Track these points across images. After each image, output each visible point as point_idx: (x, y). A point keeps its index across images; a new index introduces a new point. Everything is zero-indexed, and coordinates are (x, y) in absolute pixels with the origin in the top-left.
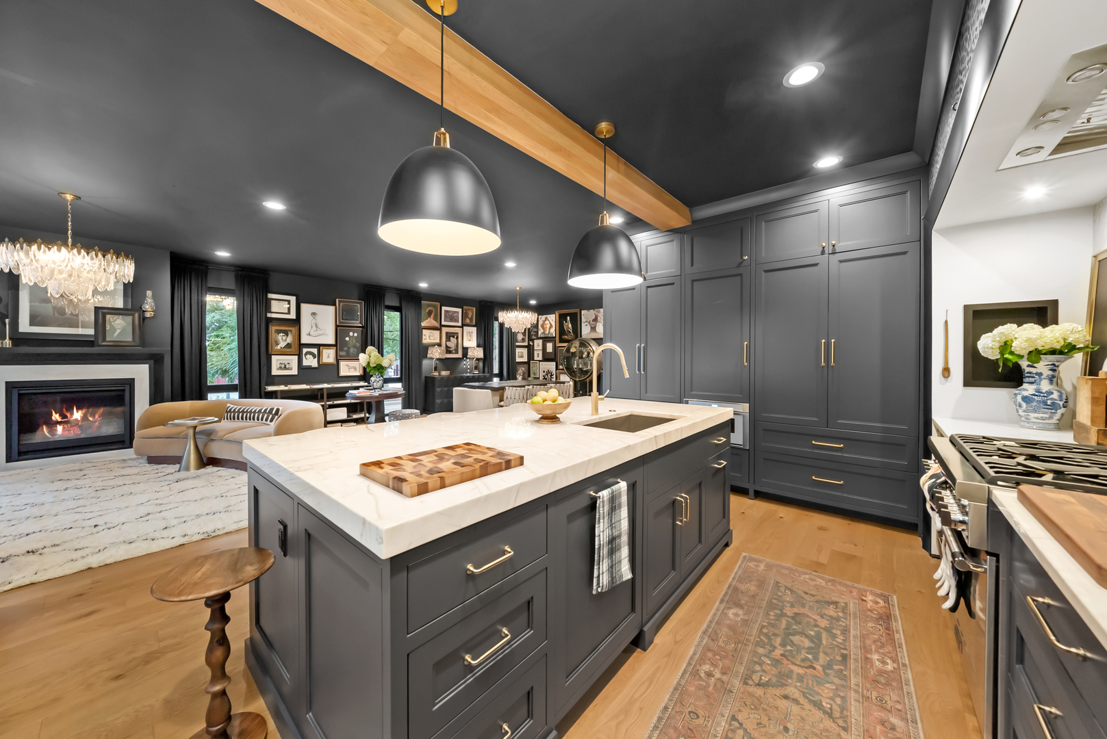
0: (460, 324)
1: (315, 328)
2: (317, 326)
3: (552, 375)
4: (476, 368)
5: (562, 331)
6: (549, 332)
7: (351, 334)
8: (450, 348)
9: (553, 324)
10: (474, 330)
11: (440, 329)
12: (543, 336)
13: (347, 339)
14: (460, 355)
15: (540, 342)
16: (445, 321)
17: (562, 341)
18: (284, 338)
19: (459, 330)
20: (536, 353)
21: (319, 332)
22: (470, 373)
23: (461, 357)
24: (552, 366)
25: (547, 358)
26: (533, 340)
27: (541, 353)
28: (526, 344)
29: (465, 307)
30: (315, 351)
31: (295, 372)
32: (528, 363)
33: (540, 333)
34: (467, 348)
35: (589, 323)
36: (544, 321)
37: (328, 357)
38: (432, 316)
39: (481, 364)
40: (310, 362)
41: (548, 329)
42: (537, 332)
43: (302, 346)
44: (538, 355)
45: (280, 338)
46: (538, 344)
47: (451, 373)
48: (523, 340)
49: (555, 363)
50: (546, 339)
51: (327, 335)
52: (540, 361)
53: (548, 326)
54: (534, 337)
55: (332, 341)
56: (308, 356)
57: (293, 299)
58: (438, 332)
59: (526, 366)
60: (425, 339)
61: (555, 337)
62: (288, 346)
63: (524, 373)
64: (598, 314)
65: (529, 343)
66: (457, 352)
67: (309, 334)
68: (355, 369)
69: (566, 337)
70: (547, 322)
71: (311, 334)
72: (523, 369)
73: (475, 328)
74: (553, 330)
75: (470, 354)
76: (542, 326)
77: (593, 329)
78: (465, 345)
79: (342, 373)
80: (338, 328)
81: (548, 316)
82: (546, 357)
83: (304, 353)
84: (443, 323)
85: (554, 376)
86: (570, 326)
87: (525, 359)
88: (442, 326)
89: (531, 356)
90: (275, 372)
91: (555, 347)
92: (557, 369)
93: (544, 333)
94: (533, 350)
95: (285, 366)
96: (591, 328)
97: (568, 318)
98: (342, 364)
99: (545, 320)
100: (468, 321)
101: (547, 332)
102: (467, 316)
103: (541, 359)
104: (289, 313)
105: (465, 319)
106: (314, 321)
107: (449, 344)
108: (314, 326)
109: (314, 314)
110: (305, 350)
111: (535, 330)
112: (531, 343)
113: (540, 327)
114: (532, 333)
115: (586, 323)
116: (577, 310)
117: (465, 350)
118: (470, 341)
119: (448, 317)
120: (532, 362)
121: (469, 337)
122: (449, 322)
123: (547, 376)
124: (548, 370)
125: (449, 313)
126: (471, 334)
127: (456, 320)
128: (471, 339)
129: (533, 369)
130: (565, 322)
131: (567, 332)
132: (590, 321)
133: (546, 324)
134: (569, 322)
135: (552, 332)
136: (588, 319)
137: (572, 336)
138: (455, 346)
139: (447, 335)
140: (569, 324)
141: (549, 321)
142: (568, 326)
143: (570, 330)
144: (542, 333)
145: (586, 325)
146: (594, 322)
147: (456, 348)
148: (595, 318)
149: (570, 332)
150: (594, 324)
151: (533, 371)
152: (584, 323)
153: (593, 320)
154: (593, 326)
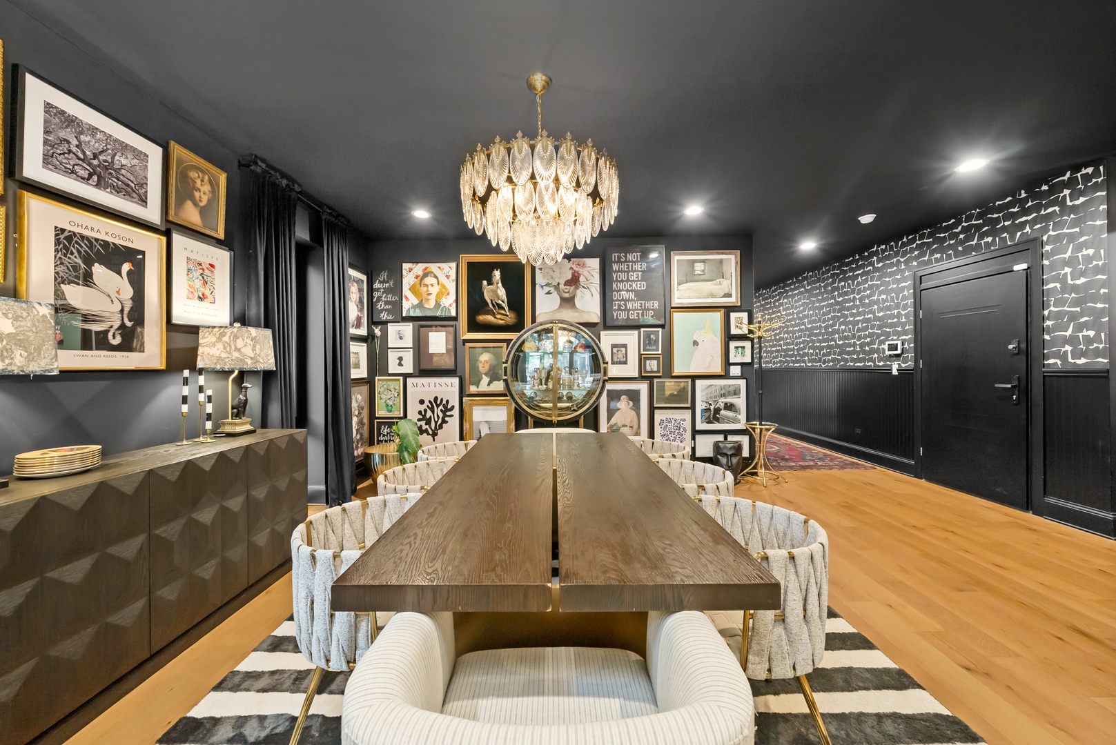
0: (153, 213)
3: (446, 409)
4: (240, 410)
5: (477, 304)
6: (438, 305)
8: (94, 318)
9: (451, 287)
10: (221, 259)
12: (418, 313)
14: (152, 354)
16: (48, 162)
17: (474, 326)
19: (151, 245)
22: (215, 433)
23: (159, 363)
24: (447, 388)
25: (425, 370)
26: (384, 324)
29: (177, 150)
32: (369, 382)
33: (406, 305)
34: (194, 330)
35: (557, 287)
36: (420, 278)
39: (254, 393)
41: (432, 298)
42: (397, 304)
47: (104, 454)
48: (359, 322)
49: (456, 381)
50: (424, 322)
52: (406, 376)
53: (434, 290)
54: (384, 316)
59: (365, 389)
61: (455, 319)
64: (581, 271)
65: (370, 330)
69: (490, 318)
70: (429, 280)
73: (227, 255)
74: (448, 302)
75: (210, 352)
76: (413, 289)
77: (568, 302)
81: (433, 267)
82: (425, 366)
84: (35, 169)
85: (456, 412)
86: (502, 292)
88: (18, 183)
89: (377, 364)
91: (457, 346)
92: (462, 392)
93: (420, 305)
94: (385, 348)
96: (562, 299)
97: (497, 274)
99: (426, 275)
100: (191, 215)
101: (431, 304)
102: (187, 193)
103: (410, 371)
105: (180, 203)
111: (391, 298)
112: (377, 332)
113: (406, 291)
114: (380, 306)
115: (547, 289)
118: (201, 299)
119: (70, 151)
120: (379, 380)
121: (198, 283)
122: (86, 180)
123: (433, 412)
124: (436, 399)
125: (83, 138)
126: (207, 272)
127: (128, 185)
128: (207, 293)
129: (383, 396)
130: (485, 283)
131: (491, 306)
132: (559, 284)
133: (427, 286)
134: (500, 284)
135: (447, 305)
136: (552, 278)
137: (507, 316)
138: (122, 311)
139: (65, 247)
140: (498, 287)
141: (436, 277)
142: (495, 292)
143: (500, 302)
144: (414, 307)
145: (549, 293)
146: (568, 287)
147: (129, 324)
148: (572, 278)
149: (501, 307)
150: (569, 292)
151: (383, 401)
152: (542, 287)
153: (568, 283)
154: (567, 295)
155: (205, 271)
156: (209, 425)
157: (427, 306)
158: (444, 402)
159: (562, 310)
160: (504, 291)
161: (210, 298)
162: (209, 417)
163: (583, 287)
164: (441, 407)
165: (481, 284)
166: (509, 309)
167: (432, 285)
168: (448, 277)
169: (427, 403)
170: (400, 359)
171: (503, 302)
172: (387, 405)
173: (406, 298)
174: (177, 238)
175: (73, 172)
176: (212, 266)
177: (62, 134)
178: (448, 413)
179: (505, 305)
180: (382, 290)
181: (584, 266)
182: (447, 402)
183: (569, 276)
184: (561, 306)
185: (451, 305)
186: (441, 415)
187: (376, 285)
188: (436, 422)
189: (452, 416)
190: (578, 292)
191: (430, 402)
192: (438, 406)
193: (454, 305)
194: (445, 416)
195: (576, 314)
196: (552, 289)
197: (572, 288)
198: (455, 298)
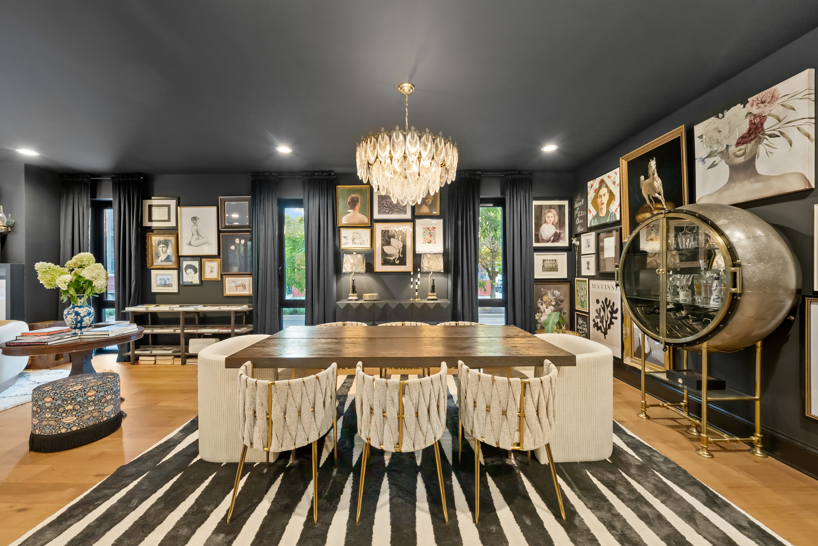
0: (408, 215)
1: (196, 236)
2: (198, 234)
3: (613, 312)
4: (433, 288)
5: (637, 204)
6: (608, 212)
7: (237, 241)
8: (391, 256)
9: (616, 192)
10: (438, 224)
11: (371, 227)
12: (596, 223)
13: (233, 248)
14: (409, 267)
15: (592, 236)
16: (379, 212)
18: (164, 249)
19: (407, 228)
20: (584, 260)
21: (201, 241)
23: (410, 269)
25: (602, 273)
26: (578, 236)
27: (592, 260)
28: (564, 243)
30: (196, 264)
31: (175, 289)
32: (570, 281)
33: (590, 217)
34: (420, 255)
35: (724, 154)
36: (597, 191)
37: (212, 271)
38: (357, 207)
40: (191, 277)
41: (605, 206)
42: (585, 218)
43: (181, 259)
44: (588, 266)
45: (160, 249)
46: (588, 242)
48: (557, 237)
50: (601, 230)
51: (210, 244)
52: (591, 278)
53: (606, 199)
54: (579, 229)
55: (214, 252)
56: (189, 271)
57: (173, 203)
58: (368, 231)
59: (566, 287)
60: (346, 244)
62: (168, 259)
63: (558, 302)
64: (765, 110)
65: (570, 241)
66: (402, 262)
67: (190, 244)
68: (244, 287)
71: (192, 243)
72: (557, 293)
73: (441, 221)
74: (615, 206)
75: (426, 265)
76: (593, 202)
77: (743, 169)
78: (418, 251)
79: (228, 292)
80: (221, 234)
81: (605, 177)
82: (602, 270)
83: (184, 266)
84: (376, 216)
85: (618, 315)
86: (658, 183)
87: (563, 273)
88: (373, 221)
89: (576, 268)
90: (155, 289)
93: (597, 216)
94: (580, 255)
95: (165, 282)
96: (734, 168)
97: (653, 164)
98: (228, 281)
100: (424, 210)
101: (603, 213)
103: (593, 273)
104: (169, 220)
105: (421, 206)
106: (195, 227)
107: (387, 249)
108: (195, 233)
109: (194, 219)
110: (185, 263)
111: (582, 213)
112: (574, 241)
114: (577, 221)
115: (710, 161)
116: (679, 131)
117: (417, 257)
118: (429, 242)
119: (384, 206)
120: (577, 280)
121: (428, 237)
122: (388, 213)
123: (604, 311)
124: (606, 299)
125: (387, 200)
126: (432, 231)
127: (400, 209)
128: (432, 239)
129: (579, 293)
130: (642, 178)
131: (648, 202)
132: (727, 146)
133: (601, 196)
134: (656, 174)
135: (614, 211)
136: (718, 142)
137: (664, 209)
138: (399, 252)
139: (384, 235)
140: (654, 179)
141: (607, 186)
142: (652, 185)
143: (657, 195)
144: (594, 218)
145: (713, 165)
146: (743, 147)
147: (401, 256)
148: (750, 129)
149: (657, 201)
150: (744, 153)
151: (579, 297)
152: (703, 160)
153: (743, 140)
154: (741, 160)
155: (430, 231)
156: (417, 294)
157: (601, 215)
158: (611, 304)
159: (733, 185)
160: (660, 181)
161: (433, 241)
162: (417, 291)
163: (770, 136)
164: (609, 309)
165: (639, 180)
166: (666, 201)
167: (604, 195)
168: (614, 183)
169: (601, 303)
170: (588, 263)
171: (659, 194)
172: (581, 301)
173: (590, 211)
174: (418, 221)
175: (385, 212)
176: (434, 228)
177: (382, 202)
178: (614, 315)
179: (661, 198)
180: (578, 209)
181: (773, 98)
182: (613, 303)
183: (745, 127)
184: (731, 179)
185: (616, 211)
186: (609, 316)
187: (577, 205)
188: (607, 322)
189: (616, 318)
190: (762, 148)
191: (602, 302)
192: (608, 307)
193: (619, 208)
194: (612, 317)
195: (758, 185)
196: (717, 159)
197: (749, 146)
198: (619, 202)
